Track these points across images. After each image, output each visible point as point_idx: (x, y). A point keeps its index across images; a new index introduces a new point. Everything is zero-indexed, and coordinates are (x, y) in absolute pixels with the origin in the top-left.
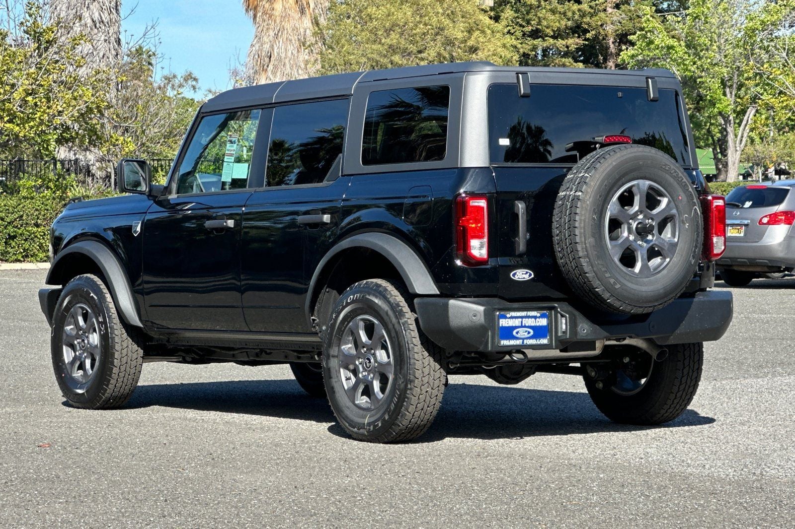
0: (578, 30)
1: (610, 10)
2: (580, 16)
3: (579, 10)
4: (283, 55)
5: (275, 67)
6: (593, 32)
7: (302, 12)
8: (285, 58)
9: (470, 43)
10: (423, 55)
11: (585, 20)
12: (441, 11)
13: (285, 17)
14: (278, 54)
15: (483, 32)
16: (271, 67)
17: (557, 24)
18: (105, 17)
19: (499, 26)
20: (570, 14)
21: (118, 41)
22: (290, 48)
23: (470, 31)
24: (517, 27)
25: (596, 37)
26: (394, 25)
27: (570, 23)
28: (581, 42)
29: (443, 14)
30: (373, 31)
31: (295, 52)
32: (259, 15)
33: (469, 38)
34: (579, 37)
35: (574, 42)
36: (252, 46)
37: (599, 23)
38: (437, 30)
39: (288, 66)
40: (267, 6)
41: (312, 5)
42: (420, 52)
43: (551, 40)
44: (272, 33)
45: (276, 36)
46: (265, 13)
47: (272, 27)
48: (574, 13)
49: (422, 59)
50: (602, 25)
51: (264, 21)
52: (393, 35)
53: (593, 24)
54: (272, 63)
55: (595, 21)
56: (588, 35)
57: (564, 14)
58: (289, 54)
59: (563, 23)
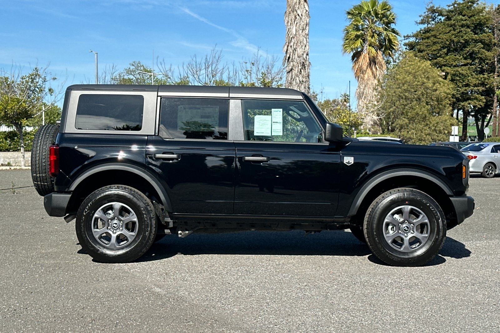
0: (483, 84)
1: (496, 77)
2: (484, 79)
3: (483, 77)
4: (368, 93)
5: (365, 97)
6: (489, 86)
7: (375, 77)
8: (368, 94)
9: (434, 88)
10: (416, 93)
11: (486, 81)
12: (423, 76)
13: (369, 79)
14: (366, 92)
15: (440, 84)
16: (363, 97)
17: (475, 82)
18: (304, 80)
19: (446, 81)
20: (480, 79)
21: (309, 88)
22: (370, 91)
23: (434, 84)
24: (460, 83)
25: (490, 87)
26: (406, 81)
27: (480, 82)
28: (484, 89)
29: (424, 78)
30: (399, 84)
31: (372, 92)
32: (359, 79)
33: (434, 86)
34: (483, 87)
35: (481, 89)
36: (357, 90)
37: (491, 82)
38: (422, 84)
39: (369, 97)
40: (362, 76)
41: (378, 75)
42: (415, 92)
43: (472, 88)
44: (364, 85)
45: (365, 86)
46: (361, 78)
47: (364, 83)
48: (481, 78)
49: (416, 94)
50: (492, 83)
51: (361, 81)
52: (405, 85)
53: (489, 83)
54: (364, 96)
55: (490, 82)
56: (487, 87)
57: (478, 79)
58: (370, 92)
59: (477, 82)
